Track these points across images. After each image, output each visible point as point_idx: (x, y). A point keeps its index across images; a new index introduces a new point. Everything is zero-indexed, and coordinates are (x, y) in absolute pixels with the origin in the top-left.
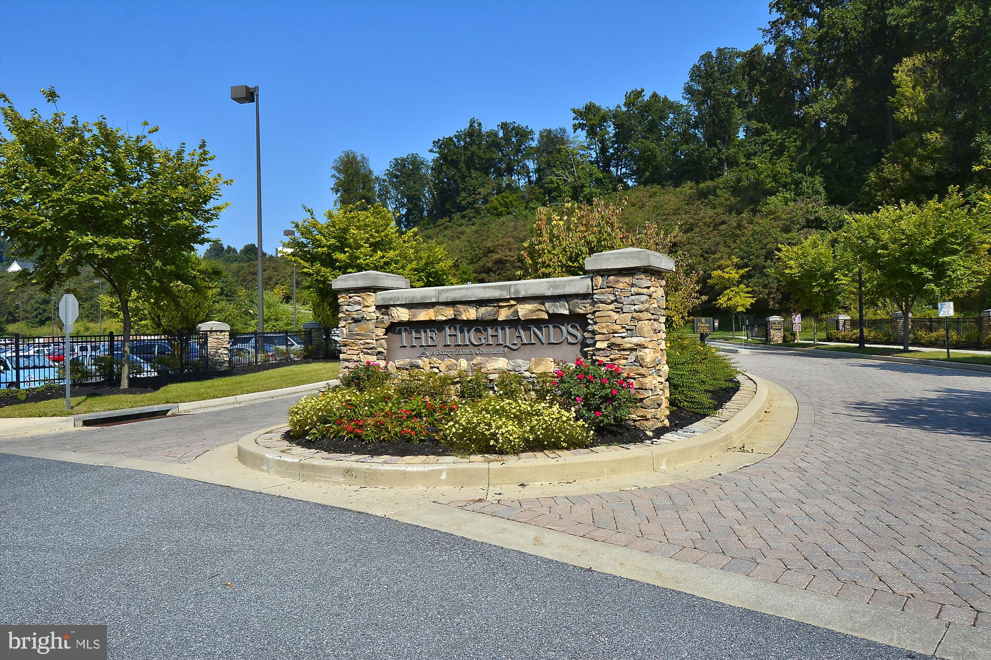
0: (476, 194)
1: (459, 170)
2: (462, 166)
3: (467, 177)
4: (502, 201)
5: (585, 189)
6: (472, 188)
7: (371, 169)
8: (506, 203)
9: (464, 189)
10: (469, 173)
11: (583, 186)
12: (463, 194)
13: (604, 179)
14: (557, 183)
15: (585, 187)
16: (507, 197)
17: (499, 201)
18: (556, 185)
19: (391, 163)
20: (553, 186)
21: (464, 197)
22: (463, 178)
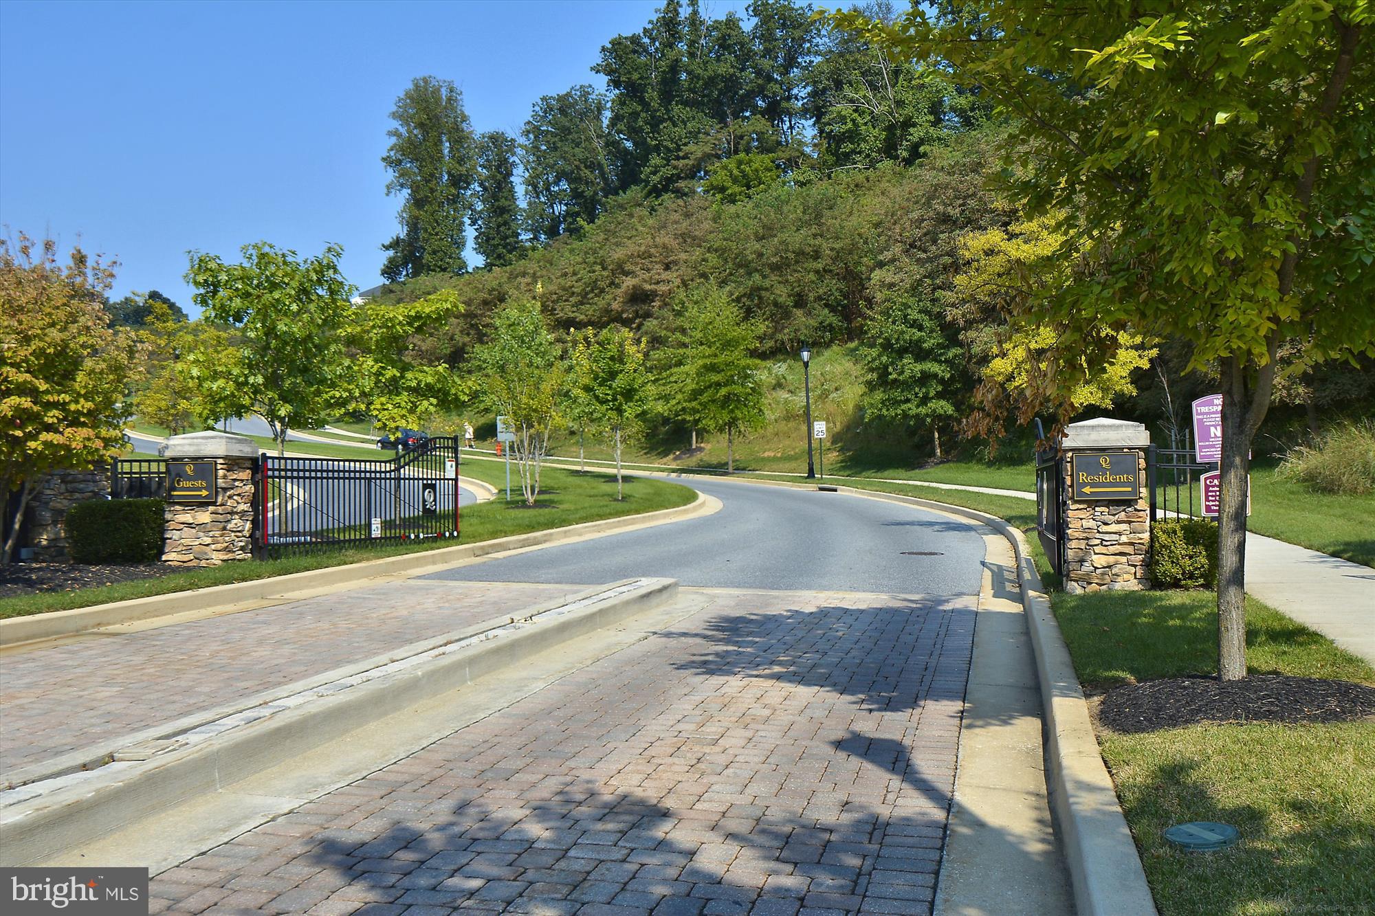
0: (678, 158)
1: (645, 105)
2: (652, 95)
3: (664, 120)
4: (736, 172)
5: (911, 130)
6: (672, 146)
7: (466, 113)
8: (745, 175)
9: (657, 149)
10: (668, 111)
11: (908, 123)
12: (655, 160)
13: (972, 110)
14: (853, 121)
15: (914, 125)
16: (749, 162)
17: (731, 172)
18: (850, 125)
19: (537, 108)
20: (844, 128)
21: (656, 166)
22: (655, 123)
